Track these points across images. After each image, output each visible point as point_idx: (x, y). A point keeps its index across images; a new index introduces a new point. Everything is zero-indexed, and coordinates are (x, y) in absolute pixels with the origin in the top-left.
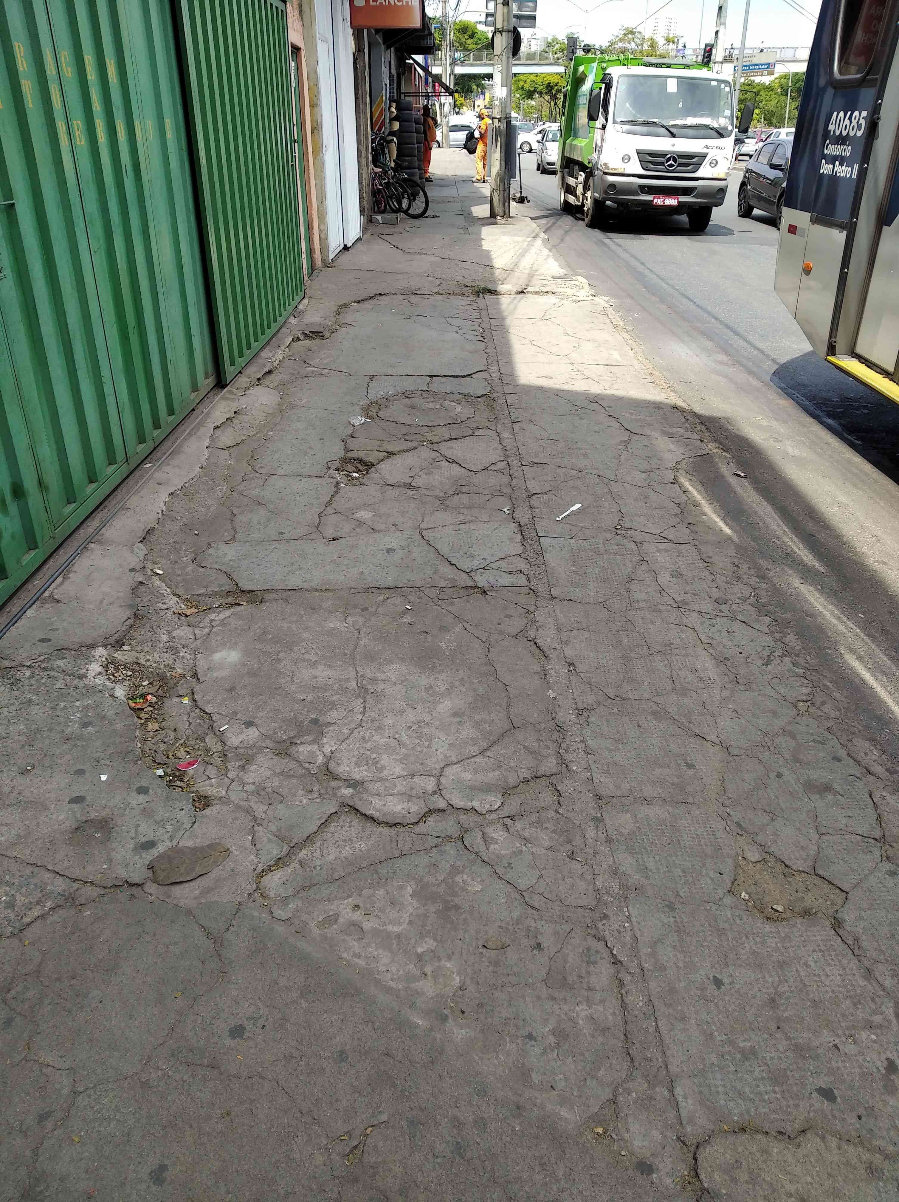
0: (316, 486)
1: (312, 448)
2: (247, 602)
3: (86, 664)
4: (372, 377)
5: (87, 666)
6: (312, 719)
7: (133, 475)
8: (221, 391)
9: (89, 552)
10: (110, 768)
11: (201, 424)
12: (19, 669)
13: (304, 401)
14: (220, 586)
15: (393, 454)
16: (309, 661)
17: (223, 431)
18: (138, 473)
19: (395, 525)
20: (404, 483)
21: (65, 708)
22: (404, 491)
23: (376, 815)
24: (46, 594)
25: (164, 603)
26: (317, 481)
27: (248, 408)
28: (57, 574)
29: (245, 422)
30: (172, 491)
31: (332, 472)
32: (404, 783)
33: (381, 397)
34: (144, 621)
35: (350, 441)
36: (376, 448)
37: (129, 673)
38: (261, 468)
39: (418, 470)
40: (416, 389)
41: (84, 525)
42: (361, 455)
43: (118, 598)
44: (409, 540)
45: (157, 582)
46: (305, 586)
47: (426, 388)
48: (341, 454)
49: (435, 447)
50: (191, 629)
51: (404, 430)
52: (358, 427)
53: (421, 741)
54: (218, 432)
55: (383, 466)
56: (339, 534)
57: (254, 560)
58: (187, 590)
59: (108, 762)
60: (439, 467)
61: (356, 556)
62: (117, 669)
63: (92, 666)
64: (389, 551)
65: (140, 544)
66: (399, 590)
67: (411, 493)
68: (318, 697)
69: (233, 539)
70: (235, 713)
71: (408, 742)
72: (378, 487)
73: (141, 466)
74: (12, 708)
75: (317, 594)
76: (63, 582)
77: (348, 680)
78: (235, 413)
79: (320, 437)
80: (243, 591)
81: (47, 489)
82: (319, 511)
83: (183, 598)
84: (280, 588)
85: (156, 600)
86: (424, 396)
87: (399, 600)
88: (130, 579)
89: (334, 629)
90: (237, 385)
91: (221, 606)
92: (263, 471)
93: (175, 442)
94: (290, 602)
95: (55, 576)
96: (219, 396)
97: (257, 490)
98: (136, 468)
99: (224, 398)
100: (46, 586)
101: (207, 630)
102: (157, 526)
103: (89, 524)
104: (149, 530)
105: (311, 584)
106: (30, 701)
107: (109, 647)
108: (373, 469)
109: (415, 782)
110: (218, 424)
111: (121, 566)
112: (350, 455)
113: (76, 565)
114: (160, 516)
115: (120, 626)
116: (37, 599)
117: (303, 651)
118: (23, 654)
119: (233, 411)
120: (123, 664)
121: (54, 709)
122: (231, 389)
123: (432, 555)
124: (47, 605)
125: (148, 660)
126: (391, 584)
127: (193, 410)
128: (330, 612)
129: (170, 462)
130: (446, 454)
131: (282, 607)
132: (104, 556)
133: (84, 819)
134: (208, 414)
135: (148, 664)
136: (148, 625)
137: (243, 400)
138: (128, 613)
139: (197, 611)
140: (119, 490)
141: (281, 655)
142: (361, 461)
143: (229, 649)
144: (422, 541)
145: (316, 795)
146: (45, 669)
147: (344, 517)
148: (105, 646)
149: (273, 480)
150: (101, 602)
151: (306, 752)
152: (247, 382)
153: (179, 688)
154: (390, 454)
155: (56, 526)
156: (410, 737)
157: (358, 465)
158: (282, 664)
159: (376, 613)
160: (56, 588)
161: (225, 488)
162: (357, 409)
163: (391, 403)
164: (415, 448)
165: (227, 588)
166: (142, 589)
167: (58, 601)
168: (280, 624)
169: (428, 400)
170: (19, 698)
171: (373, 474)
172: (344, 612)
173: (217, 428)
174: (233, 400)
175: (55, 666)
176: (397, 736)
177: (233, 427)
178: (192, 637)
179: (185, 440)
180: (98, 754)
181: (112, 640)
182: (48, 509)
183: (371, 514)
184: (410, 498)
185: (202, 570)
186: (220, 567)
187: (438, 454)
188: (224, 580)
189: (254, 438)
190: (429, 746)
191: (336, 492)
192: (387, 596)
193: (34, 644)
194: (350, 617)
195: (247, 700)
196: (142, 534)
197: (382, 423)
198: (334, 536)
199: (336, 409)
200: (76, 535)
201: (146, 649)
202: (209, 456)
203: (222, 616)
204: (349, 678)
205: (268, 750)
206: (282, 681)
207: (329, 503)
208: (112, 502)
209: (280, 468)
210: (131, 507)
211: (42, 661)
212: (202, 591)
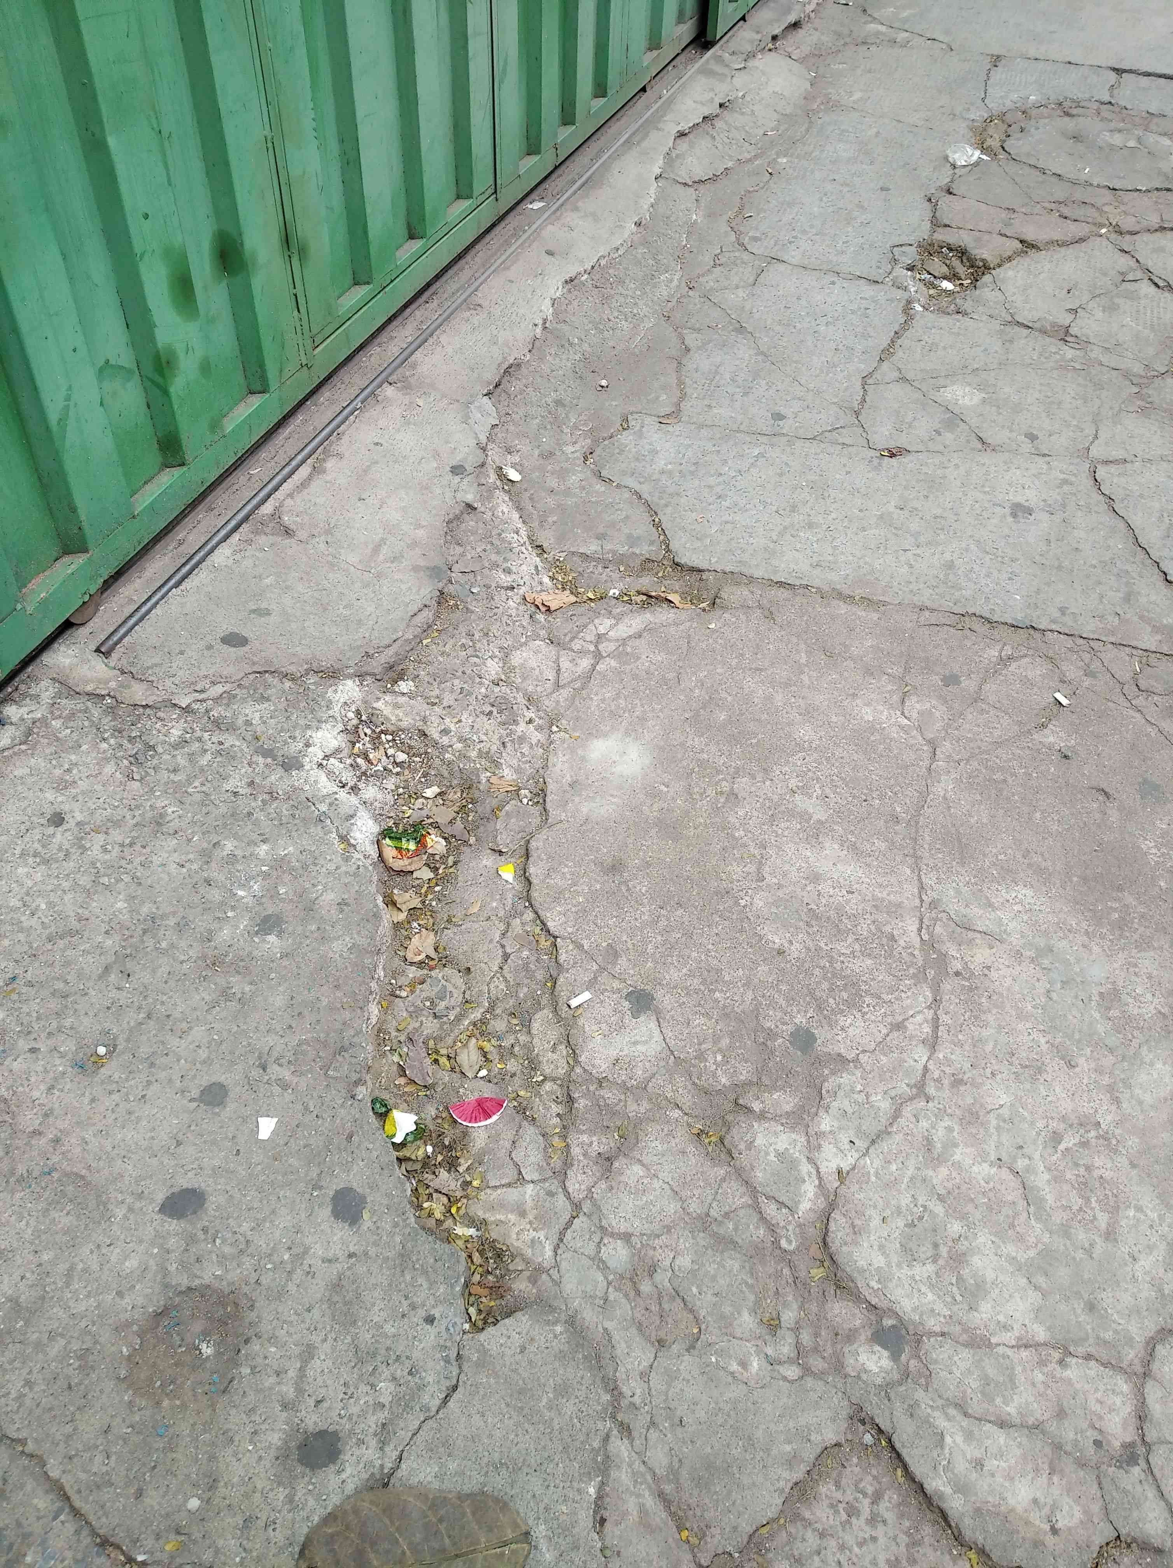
0: (865, 303)
1: (862, 207)
2: (683, 596)
3: (308, 727)
4: (996, 60)
5: (309, 733)
6: (798, 1029)
7: (503, 224)
8: (702, 54)
9: (379, 408)
10: (288, 1096)
11: (653, 123)
12: (161, 714)
13: (857, 95)
14: (632, 541)
15: (1033, 246)
16: (804, 816)
17: (692, 146)
18: (513, 221)
19: (1032, 437)
20: (1053, 325)
21: (232, 859)
22: (1053, 345)
23: (955, 1505)
24: (267, 508)
25: (507, 571)
26: (869, 291)
27: (748, 98)
28: (300, 457)
29: (736, 128)
30: (573, 275)
31: (901, 272)
32: (1039, 1377)
33: (1012, 106)
34: (458, 614)
35: (945, 201)
36: (999, 227)
37: (401, 757)
38: (755, 239)
39: (1086, 297)
40: (1087, 96)
41: (383, 337)
42: (964, 239)
43: (414, 544)
44: (1066, 488)
45: (504, 506)
46: (818, 578)
47: (1106, 98)
48: (924, 231)
49: (1126, 242)
50: (552, 651)
51: (1060, 191)
52: (964, 170)
53: (1088, 1200)
54: (683, 145)
55: (1010, 273)
56: (902, 441)
57: (712, 481)
58: (561, 539)
59: (286, 1074)
60: (1132, 296)
61: (939, 512)
62: (376, 741)
63: (320, 734)
64: (1019, 511)
65: (486, 398)
66: (1037, 635)
67: (1069, 353)
68: (818, 949)
69: (676, 413)
70: (613, 953)
71: (1050, 1199)
72: (996, 325)
73: (523, 206)
74: (117, 835)
75: (843, 608)
76: (310, 478)
77: (895, 910)
78: (721, 105)
79: (881, 184)
80: (677, 564)
81: (303, 253)
82: (865, 368)
83: (550, 557)
84: (758, 573)
85: (494, 557)
86: (1105, 114)
87: (1036, 670)
88: (449, 494)
89: (872, 728)
90: (733, 45)
91: (625, 598)
92: (754, 248)
93: (598, 156)
94: (779, 620)
95: (294, 463)
96: (697, 65)
97: (741, 293)
98: (512, 209)
99: (707, 72)
100: (270, 486)
101: (585, 663)
102: (528, 357)
103: (394, 334)
104: (510, 367)
105: (833, 576)
106: (159, 821)
107: (369, 680)
108: (987, 278)
109: (1069, 1381)
110: (684, 126)
111: (437, 454)
112: (942, 236)
113: (345, 439)
114: (539, 330)
115: (402, 626)
116: (246, 519)
117: (793, 783)
118: (181, 673)
119: (718, 101)
120: (391, 728)
121: (206, 856)
122: (720, 53)
123: (1120, 544)
124: (262, 540)
125: (445, 732)
126: (1017, 615)
127: (644, 89)
128: (869, 672)
129: (580, 204)
130: (1150, 265)
131: (758, 633)
132: (406, 421)
133: (184, 1281)
134: (671, 101)
135: (445, 740)
136: (462, 629)
137: (740, 80)
138: (427, 591)
139: (573, 599)
140: (468, 257)
141: (743, 783)
142: (962, 253)
143: (627, 733)
144: (1096, 497)
145: (786, 1349)
146: (217, 724)
147: (918, 395)
148: (361, 676)
149: (775, 273)
150: (377, 549)
151: (772, 1157)
152: (751, 41)
153: (499, 825)
154: (1028, 246)
155: (318, 340)
156: (1057, 1179)
157: (956, 263)
158: (741, 813)
159: (977, 699)
160: (290, 495)
161: (676, 277)
162: (962, 127)
163: (1033, 122)
164: (1082, 240)
165: (644, 550)
166: (470, 522)
167: (288, 532)
168: (750, 683)
169: (1113, 125)
170: (137, 807)
171: (986, 290)
172: (902, 679)
173: (682, 135)
174: (722, 77)
175: (240, 721)
176: (1021, 1164)
177: (714, 138)
178: (551, 675)
179: (617, 156)
180: (271, 1040)
181: (377, 665)
182: (302, 301)
183: (978, 397)
184: (1063, 367)
185: (600, 487)
186: (637, 487)
187: (1132, 263)
188: (642, 527)
189: (748, 167)
190: (1110, 1235)
191: (906, 325)
192: (1008, 651)
193: (210, 647)
194: (914, 699)
195: (645, 913)
196: (491, 375)
197: (1012, 168)
198: (892, 444)
199: (920, 123)
200: (362, 357)
201: (448, 700)
202: (657, 200)
203: (623, 630)
204: (899, 905)
205: (677, 1113)
206: (736, 870)
207: (887, 353)
208: (450, 285)
209: (793, 247)
210: (485, 304)
211: (217, 700)
212: (592, 547)
